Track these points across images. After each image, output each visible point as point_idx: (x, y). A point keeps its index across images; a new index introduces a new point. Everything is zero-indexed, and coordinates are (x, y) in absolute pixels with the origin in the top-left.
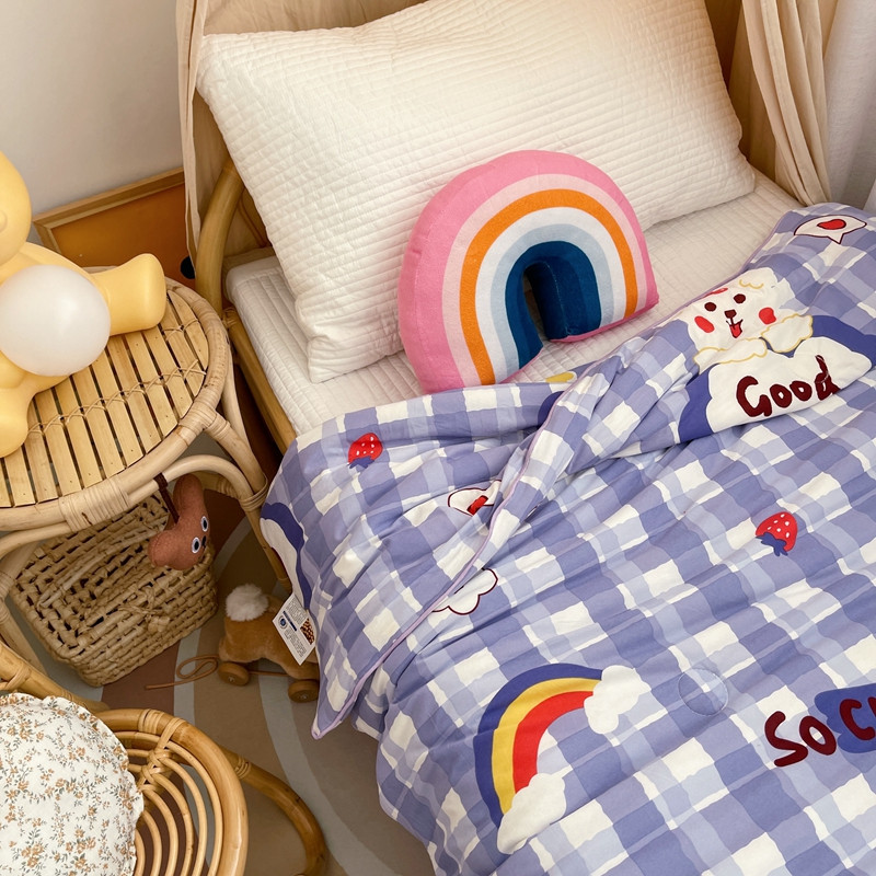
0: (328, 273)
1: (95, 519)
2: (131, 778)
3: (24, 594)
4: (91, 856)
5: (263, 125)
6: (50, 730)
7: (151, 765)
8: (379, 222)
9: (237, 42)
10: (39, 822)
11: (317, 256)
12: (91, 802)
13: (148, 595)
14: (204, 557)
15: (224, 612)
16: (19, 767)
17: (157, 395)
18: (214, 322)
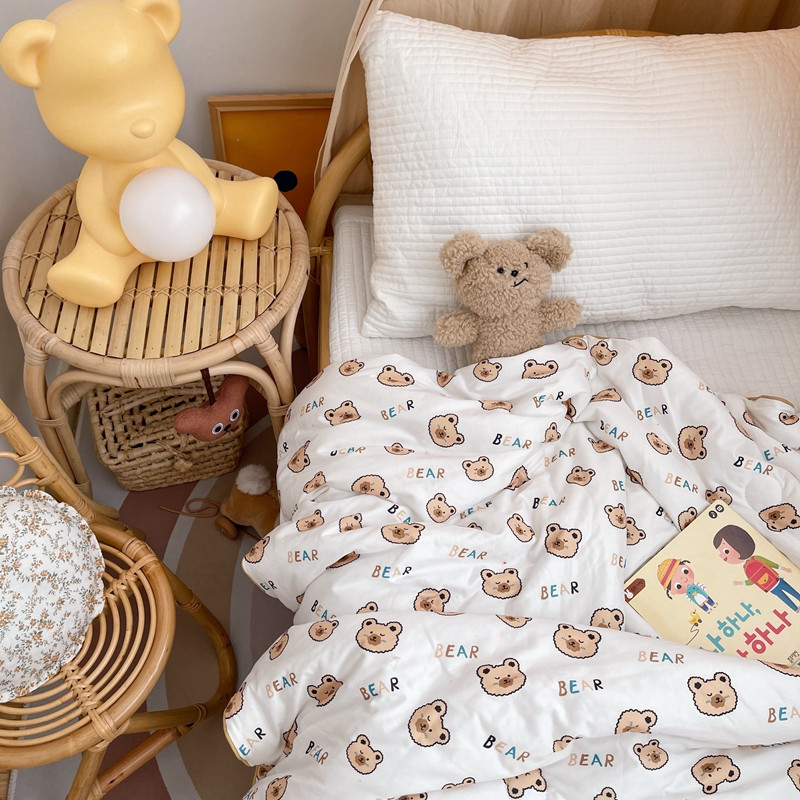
1: (144, 384)
2: (101, 586)
3: (96, 399)
4: (47, 634)
7: (120, 581)
9: (407, 26)
10: (18, 596)
11: (402, 235)
12: (62, 595)
13: (181, 441)
14: (237, 427)
16: (19, 551)
18: (302, 255)
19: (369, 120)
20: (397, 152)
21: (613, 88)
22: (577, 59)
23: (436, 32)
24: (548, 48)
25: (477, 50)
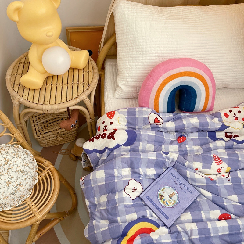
0: (128, 72)
1: (50, 112)
2: (37, 174)
3: (33, 119)
4: (21, 189)
5: (125, 28)
6: (23, 157)
7: (43, 173)
8: (145, 64)
9: (127, 3)
10: (13, 177)
11: (127, 67)
12: (26, 177)
13: (59, 131)
14: (76, 127)
15: (75, 143)
16: (13, 163)
17: (75, 87)
18: (96, 73)
19: (116, 32)
20: (124, 42)
21: (189, 21)
22: (178, 13)
23: (136, 5)
24: (169, 10)
25: (148, 10)
